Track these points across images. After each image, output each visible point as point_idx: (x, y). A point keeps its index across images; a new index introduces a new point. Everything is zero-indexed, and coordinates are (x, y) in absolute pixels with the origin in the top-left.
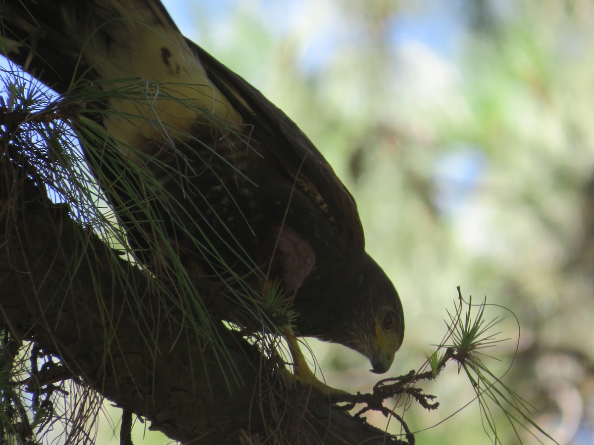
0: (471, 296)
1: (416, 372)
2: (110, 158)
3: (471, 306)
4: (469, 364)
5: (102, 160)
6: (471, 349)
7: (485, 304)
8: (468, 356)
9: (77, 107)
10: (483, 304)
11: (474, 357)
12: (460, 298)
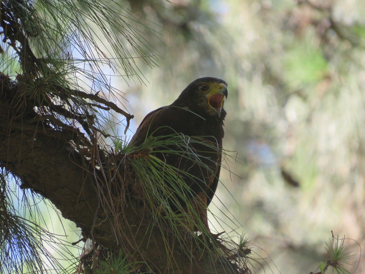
0: (338, 235)
1: (313, 272)
2: (167, 177)
3: (339, 240)
4: (338, 268)
5: (163, 177)
6: (339, 260)
7: (344, 239)
8: (337, 263)
9: (149, 150)
10: (343, 238)
11: (340, 264)
12: (333, 236)
